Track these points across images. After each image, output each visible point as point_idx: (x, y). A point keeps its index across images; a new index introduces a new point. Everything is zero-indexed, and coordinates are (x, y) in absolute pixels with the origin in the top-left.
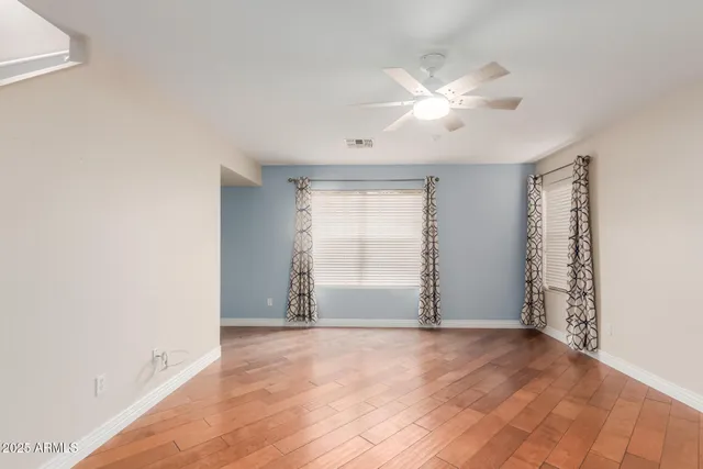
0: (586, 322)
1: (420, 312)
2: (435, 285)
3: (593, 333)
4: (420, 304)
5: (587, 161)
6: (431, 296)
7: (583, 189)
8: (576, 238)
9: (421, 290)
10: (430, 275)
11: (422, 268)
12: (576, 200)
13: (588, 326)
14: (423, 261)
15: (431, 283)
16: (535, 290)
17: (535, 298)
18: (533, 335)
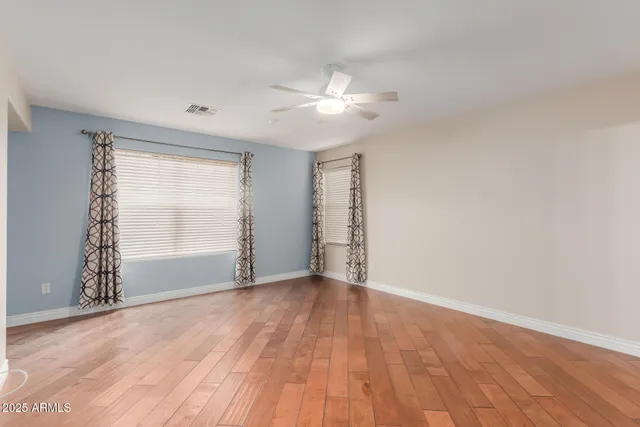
0: (359, 264)
1: (238, 273)
2: (251, 248)
3: (363, 269)
4: (238, 266)
5: (360, 156)
6: (247, 258)
7: (358, 175)
8: (354, 208)
9: (239, 254)
10: (247, 241)
11: (240, 234)
12: (354, 182)
13: (360, 267)
14: (240, 227)
15: (248, 246)
16: (320, 246)
17: (321, 251)
18: (317, 279)
